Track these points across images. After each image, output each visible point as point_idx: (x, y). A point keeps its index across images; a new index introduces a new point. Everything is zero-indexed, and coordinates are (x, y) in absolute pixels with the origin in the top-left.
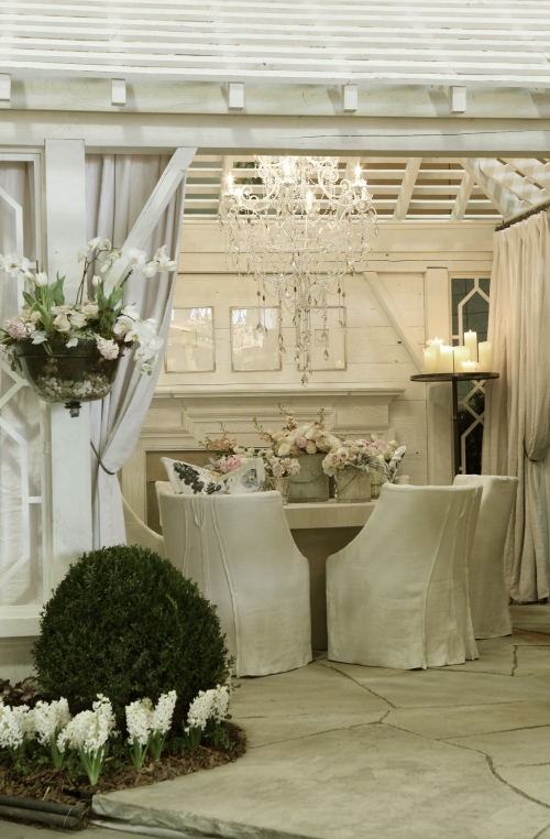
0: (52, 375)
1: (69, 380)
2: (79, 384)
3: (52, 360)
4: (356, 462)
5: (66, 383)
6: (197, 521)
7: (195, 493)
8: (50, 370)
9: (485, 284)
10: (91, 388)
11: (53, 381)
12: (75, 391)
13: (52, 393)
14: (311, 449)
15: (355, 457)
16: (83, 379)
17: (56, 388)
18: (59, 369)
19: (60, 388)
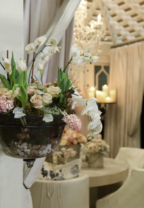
0: (24, 141)
1: (38, 145)
2: (43, 147)
3: (26, 130)
4: (101, 150)
5: (34, 147)
6: (49, 195)
7: (44, 177)
8: (23, 137)
9: (107, 68)
10: (50, 149)
11: (25, 146)
12: (40, 152)
13: (23, 154)
14: (75, 142)
15: (100, 148)
16: (46, 144)
17: (26, 150)
18: (31, 137)
19: (29, 150)
